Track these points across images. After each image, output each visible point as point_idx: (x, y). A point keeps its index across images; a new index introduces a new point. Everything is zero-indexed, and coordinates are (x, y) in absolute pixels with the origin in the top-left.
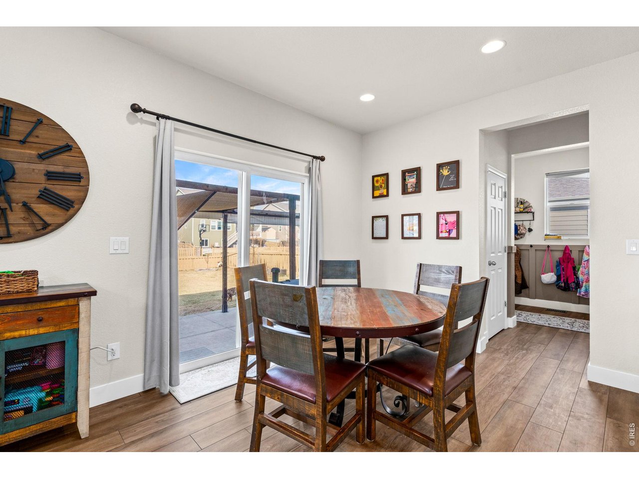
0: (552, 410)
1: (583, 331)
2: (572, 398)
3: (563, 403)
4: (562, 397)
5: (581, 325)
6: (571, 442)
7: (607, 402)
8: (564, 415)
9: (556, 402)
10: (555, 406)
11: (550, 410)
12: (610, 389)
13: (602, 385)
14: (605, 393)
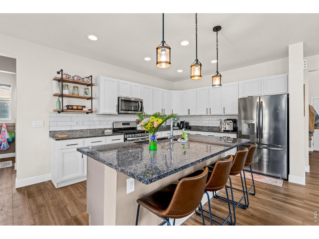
0: (3, 211)
1: (5, 167)
2: (11, 200)
3: (8, 205)
4: (6, 202)
5: (3, 165)
6: (18, 218)
7: (27, 193)
8: (10, 209)
9: (4, 206)
10: (3, 208)
11: (2, 212)
12: (26, 187)
13: (22, 187)
14: (25, 190)
